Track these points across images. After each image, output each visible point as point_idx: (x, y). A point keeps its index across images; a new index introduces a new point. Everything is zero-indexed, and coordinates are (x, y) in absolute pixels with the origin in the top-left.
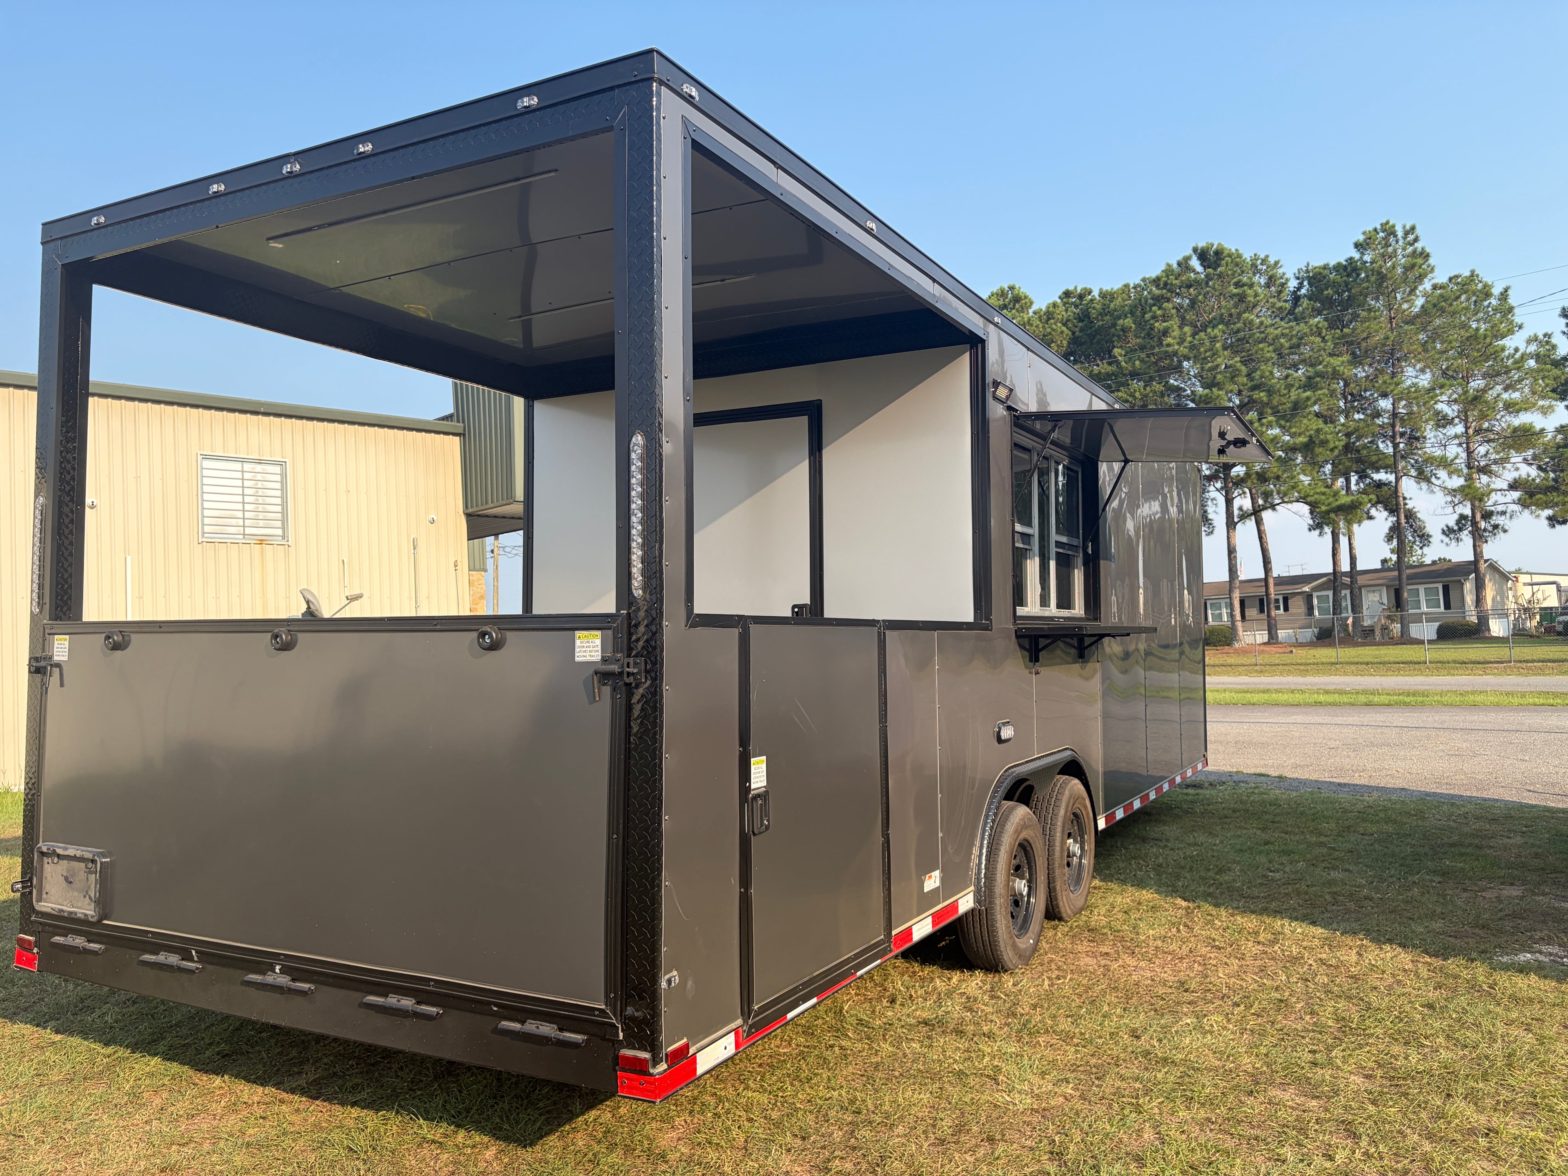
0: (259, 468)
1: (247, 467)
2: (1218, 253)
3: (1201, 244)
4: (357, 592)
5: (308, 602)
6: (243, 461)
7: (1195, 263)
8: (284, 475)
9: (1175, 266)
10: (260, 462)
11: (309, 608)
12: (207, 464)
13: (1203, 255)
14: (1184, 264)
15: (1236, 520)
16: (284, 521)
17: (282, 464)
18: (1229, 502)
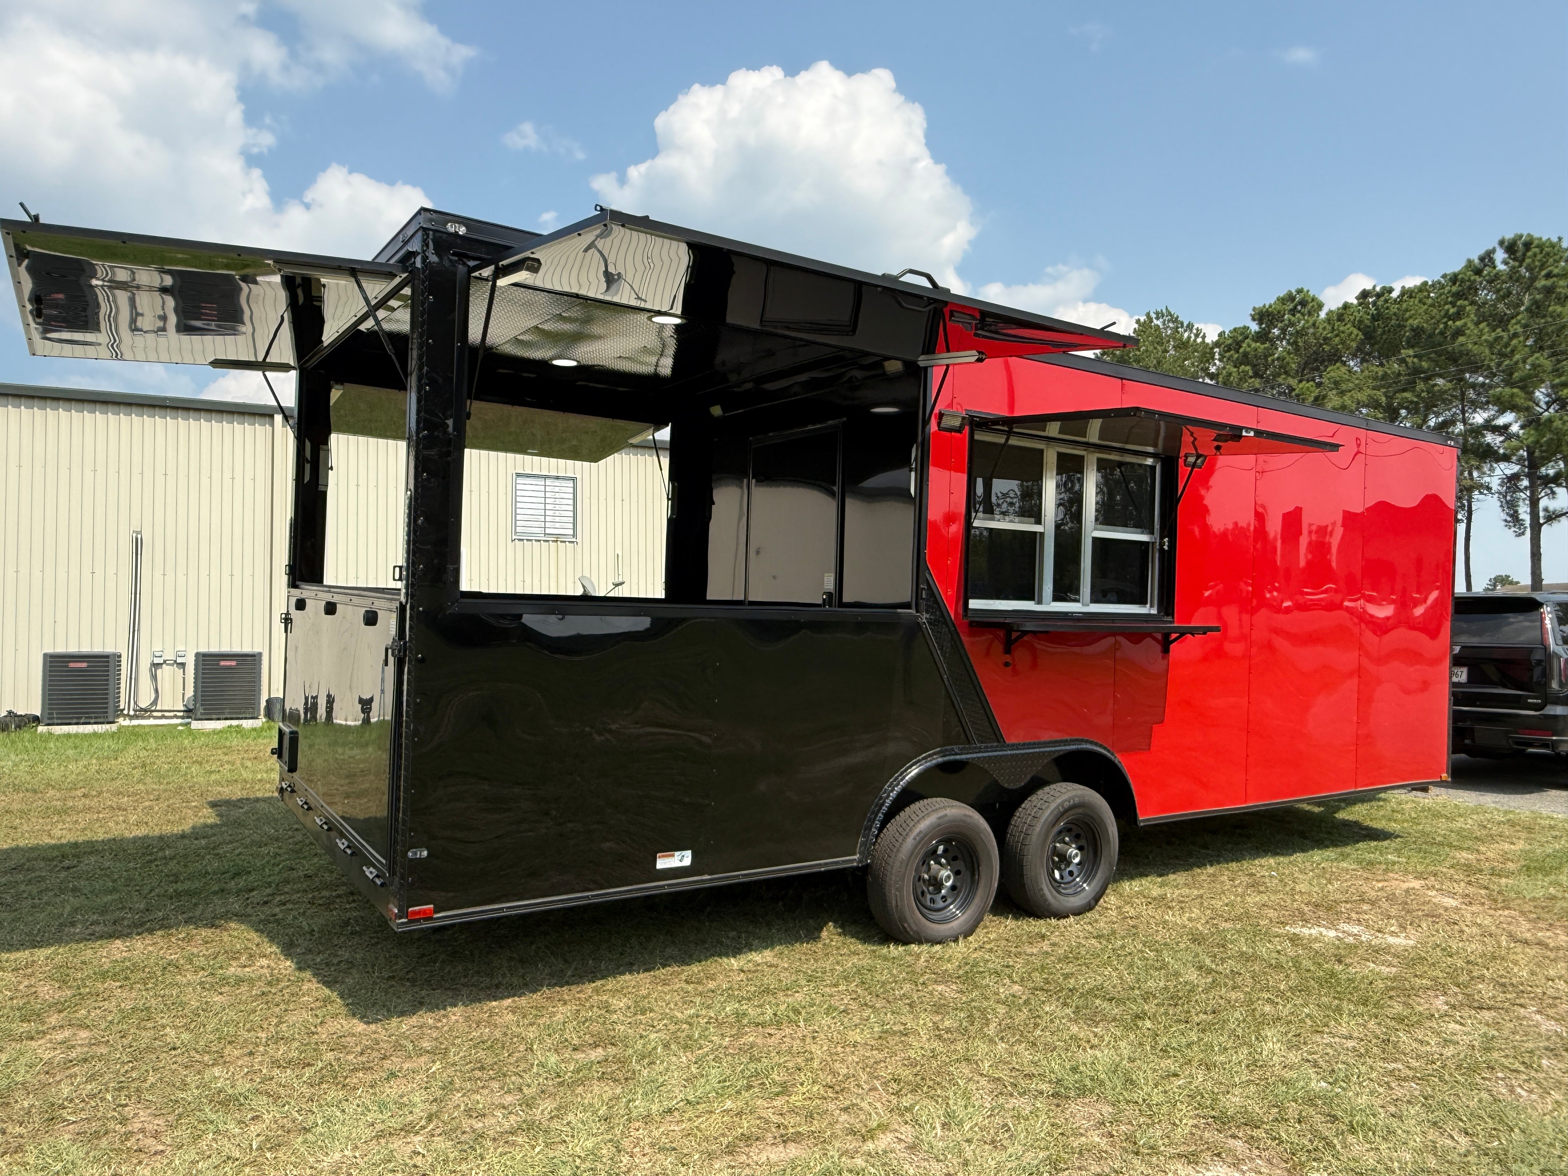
0: (557, 483)
1: (548, 482)
2: (1528, 245)
3: (1509, 236)
4: (621, 580)
5: (584, 587)
6: (546, 477)
7: (1500, 256)
8: (575, 488)
9: (1477, 261)
10: (557, 478)
11: (585, 591)
12: (520, 480)
13: (1510, 248)
14: (1487, 258)
15: (1542, 521)
16: (575, 524)
17: (574, 480)
18: (1534, 503)
